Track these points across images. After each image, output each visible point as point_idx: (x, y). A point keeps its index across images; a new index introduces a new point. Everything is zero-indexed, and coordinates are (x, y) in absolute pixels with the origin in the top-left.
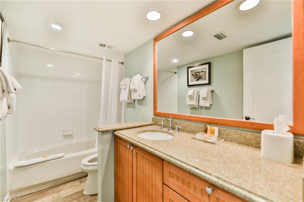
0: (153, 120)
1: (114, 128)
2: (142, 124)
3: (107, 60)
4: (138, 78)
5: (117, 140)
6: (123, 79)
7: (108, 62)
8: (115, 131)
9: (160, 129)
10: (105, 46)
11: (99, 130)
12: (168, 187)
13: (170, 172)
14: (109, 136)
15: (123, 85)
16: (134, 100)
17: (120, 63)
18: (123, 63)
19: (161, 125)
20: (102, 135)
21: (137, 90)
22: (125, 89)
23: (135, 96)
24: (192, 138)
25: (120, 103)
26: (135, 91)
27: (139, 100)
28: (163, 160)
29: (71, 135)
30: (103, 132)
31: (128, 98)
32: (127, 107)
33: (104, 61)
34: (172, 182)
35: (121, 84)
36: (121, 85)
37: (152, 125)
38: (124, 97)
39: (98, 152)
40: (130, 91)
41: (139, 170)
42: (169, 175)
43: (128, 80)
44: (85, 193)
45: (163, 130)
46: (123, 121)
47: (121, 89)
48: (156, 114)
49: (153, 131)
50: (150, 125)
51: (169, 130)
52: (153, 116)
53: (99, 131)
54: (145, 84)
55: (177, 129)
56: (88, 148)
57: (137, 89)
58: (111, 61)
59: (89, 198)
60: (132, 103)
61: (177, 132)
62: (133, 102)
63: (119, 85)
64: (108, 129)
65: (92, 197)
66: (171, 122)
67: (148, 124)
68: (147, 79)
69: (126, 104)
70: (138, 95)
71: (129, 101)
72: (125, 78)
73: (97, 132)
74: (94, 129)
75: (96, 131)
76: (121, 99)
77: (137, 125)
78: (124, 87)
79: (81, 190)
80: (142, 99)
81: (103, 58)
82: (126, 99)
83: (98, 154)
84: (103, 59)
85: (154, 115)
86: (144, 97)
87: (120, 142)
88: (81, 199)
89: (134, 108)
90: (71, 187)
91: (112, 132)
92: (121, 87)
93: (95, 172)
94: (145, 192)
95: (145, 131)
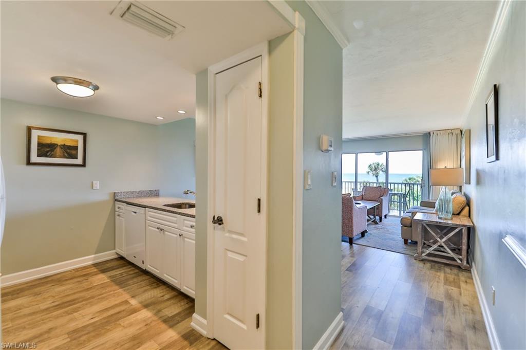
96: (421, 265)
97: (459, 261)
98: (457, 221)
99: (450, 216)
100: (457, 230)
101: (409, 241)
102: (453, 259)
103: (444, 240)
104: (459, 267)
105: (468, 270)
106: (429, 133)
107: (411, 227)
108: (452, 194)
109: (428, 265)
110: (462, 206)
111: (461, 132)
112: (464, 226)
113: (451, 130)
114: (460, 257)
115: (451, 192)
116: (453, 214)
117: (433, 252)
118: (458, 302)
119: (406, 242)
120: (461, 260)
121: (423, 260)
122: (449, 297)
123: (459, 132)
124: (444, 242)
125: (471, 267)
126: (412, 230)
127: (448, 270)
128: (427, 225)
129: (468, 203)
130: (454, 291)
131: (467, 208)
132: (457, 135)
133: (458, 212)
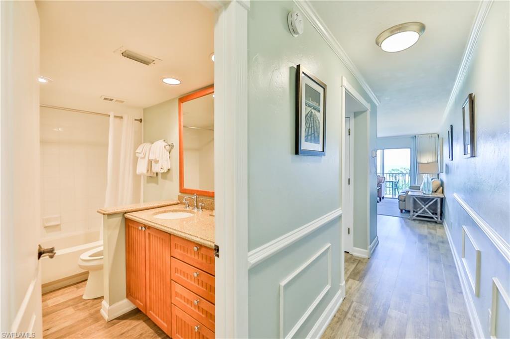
0: (180, 198)
1: (125, 210)
2: (163, 203)
3: (115, 117)
4: (160, 144)
5: (129, 224)
6: (141, 144)
7: (118, 120)
8: (126, 213)
9: (184, 209)
10: (111, 100)
11: (104, 212)
12: (174, 257)
13: (176, 244)
14: (118, 220)
15: (140, 153)
16: (157, 173)
17: (136, 120)
18: (141, 121)
19: (185, 204)
20: (108, 218)
21: (158, 161)
22: (144, 158)
23: (156, 168)
24: (210, 215)
25: (137, 177)
26: (157, 162)
27: (163, 174)
28: (170, 234)
29: (58, 225)
30: (110, 215)
31: (148, 171)
32: (148, 182)
33: (112, 118)
34: (177, 253)
35: (137, 151)
36: (137, 153)
37: (177, 204)
38: (142, 168)
39: (104, 245)
40: (150, 162)
41: (152, 251)
42: (174, 247)
43: (147, 146)
44: (85, 297)
45: (188, 209)
46: (142, 200)
47: (138, 158)
48: (183, 191)
49: (176, 211)
50: (175, 204)
51: (193, 209)
52: (180, 194)
53: (104, 214)
54: (170, 153)
55: (200, 208)
56: (87, 241)
57: (158, 159)
58: (122, 118)
59: (91, 303)
60: (153, 177)
61: (201, 210)
62: (155, 175)
63: (135, 153)
64: (116, 211)
65: (96, 301)
66: (195, 200)
67: (171, 203)
68: (172, 146)
69: (146, 178)
70: (160, 166)
71: (149, 174)
72: (144, 143)
73: (102, 215)
74: (98, 212)
75: (100, 214)
76: (138, 171)
77: (156, 205)
78: (142, 155)
79: (78, 296)
80: (166, 171)
81: (109, 114)
82: (145, 171)
83: (104, 248)
84: (109, 116)
85: (180, 192)
86: (168, 169)
87: (132, 225)
88: (80, 304)
89: (157, 183)
90: (62, 295)
91: (122, 214)
92: (137, 155)
93: (100, 268)
94: (157, 271)
95: (165, 212)
96: (413, 222)
97: (436, 219)
98: (435, 195)
99: (431, 192)
100: (434, 200)
101: (404, 211)
102: (432, 218)
103: (427, 206)
104: (436, 222)
105: (441, 224)
106: (415, 136)
107: (405, 201)
108: (432, 180)
109: (417, 222)
110: (438, 186)
111: (438, 135)
112: (439, 197)
113: (431, 134)
114: (436, 216)
115: (432, 178)
116: (433, 192)
117: (420, 215)
118: (435, 235)
119: (401, 211)
120: (437, 218)
121: (414, 220)
122: (430, 233)
123: (437, 136)
124: (427, 208)
125: (443, 222)
126: (405, 203)
127: (429, 224)
128: (417, 198)
129: (442, 185)
130: (433, 231)
131: (441, 188)
132: (435, 138)
133: (435, 190)
